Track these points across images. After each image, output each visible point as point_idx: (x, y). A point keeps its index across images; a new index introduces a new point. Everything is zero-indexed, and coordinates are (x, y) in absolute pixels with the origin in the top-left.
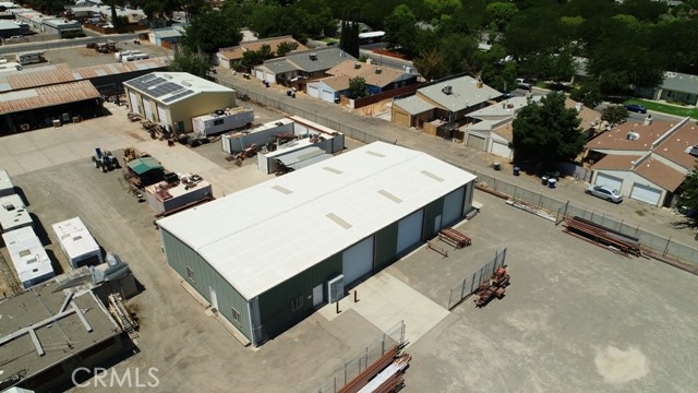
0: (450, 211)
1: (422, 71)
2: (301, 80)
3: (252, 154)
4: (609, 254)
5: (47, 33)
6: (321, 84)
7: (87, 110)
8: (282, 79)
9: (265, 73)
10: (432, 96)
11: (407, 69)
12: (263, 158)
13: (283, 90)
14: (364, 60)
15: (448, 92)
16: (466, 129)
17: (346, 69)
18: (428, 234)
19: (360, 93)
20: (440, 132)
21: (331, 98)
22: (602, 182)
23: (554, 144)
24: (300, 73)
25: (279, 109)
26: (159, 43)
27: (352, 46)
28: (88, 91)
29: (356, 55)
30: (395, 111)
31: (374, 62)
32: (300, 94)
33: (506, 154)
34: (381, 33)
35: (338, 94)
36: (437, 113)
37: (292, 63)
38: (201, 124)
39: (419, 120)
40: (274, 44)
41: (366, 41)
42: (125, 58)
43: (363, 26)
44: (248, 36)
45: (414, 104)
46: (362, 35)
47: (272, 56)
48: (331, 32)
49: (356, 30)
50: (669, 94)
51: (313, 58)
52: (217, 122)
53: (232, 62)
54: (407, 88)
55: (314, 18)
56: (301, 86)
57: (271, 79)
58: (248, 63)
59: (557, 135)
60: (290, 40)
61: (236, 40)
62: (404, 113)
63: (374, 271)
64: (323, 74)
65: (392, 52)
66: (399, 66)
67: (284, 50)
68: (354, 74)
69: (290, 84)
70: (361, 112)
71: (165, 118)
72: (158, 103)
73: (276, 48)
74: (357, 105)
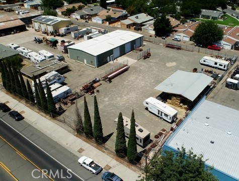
0: (138, 43)
1: (128, 12)
2: (90, 17)
3: (82, 37)
6: (97, 18)
8: (82, 17)
10: (132, 19)
11: (124, 12)
13: (84, 21)
14: (109, 10)
16: (142, 27)
17: (104, 13)
18: (132, 49)
19: (110, 20)
20: (135, 29)
22: (177, 37)
23: (163, 28)
24: (88, 15)
25: (84, 26)
26: (29, 7)
27: (104, 5)
28: (20, 23)
29: (106, 8)
30: (121, 24)
31: (113, 11)
32: (89, 21)
33: (153, 33)
35: (103, 20)
36: (134, 24)
37: (85, 12)
38: (62, 30)
39: (129, 26)
40: (76, 5)
42: (21, 13)
45: (127, 22)
46: (107, 1)
47: (76, 10)
48: (94, 1)
50: (203, 16)
51: (92, 10)
52: (68, 29)
53: (62, 13)
54: (124, 17)
57: (79, 17)
58: (68, 13)
60: (81, 4)
61: (62, 5)
62: (124, 24)
63: (120, 56)
64: (96, 15)
65: (119, 7)
66: (121, 12)
67: (80, 8)
68: (107, 14)
69: (86, 19)
71: (50, 29)
72: (47, 25)
73: (77, 7)
74: (109, 24)
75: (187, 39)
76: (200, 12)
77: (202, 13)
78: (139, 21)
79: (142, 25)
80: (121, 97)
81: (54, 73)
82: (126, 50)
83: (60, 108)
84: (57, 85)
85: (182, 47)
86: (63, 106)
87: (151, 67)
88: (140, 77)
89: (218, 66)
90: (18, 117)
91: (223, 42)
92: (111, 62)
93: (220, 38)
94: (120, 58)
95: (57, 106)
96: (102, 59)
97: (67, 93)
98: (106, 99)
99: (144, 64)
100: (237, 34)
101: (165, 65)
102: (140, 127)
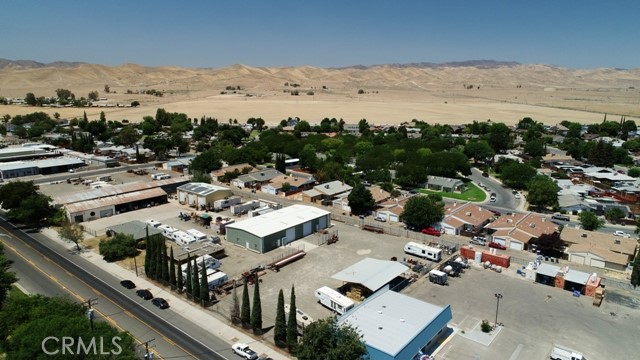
0: (322, 223)
1: (317, 179)
2: (259, 185)
3: (246, 213)
4: (374, 234)
5: (93, 165)
6: (269, 186)
7: (160, 200)
8: (247, 185)
9: (238, 183)
10: (320, 189)
11: (310, 178)
12: (250, 213)
13: (249, 190)
14: (288, 174)
15: (328, 187)
16: (334, 201)
17: (280, 179)
18: (314, 231)
19: (288, 190)
20: (323, 203)
21: (274, 192)
22: (381, 216)
23: (362, 203)
24: (256, 182)
25: (250, 198)
26: (170, 168)
27: (282, 167)
28: (160, 192)
29: (284, 172)
30: (304, 196)
31: (294, 175)
32: (258, 191)
33: (348, 209)
34: (297, 160)
35: (277, 190)
36: (323, 196)
37: (252, 177)
38: (218, 204)
39: (314, 200)
40: (240, 167)
41: (289, 164)
42: (159, 178)
43: (287, 156)
44: (225, 165)
45: (312, 193)
46: (287, 161)
47: (239, 174)
48: (268, 160)
49: (284, 159)
50: (431, 186)
51: (262, 175)
52: (226, 202)
53: (219, 178)
54: (310, 186)
55: (258, 152)
56: (258, 188)
57: (242, 185)
58: (228, 178)
59: (362, 199)
60: (247, 165)
61: (219, 166)
62: (308, 197)
63: (296, 239)
64: (268, 182)
65: (304, 170)
66: (306, 177)
67: (246, 171)
68: (285, 181)
69: (253, 187)
70: (288, 197)
71: (202, 201)
72: (198, 195)
73: (241, 170)
74: (286, 195)
75: (396, 219)
76: (426, 180)
77: (430, 182)
78: (329, 192)
79: (333, 197)
81: (207, 257)
82: (305, 232)
83: (214, 297)
84: (212, 270)
85: (385, 230)
86: (216, 295)
87: (335, 255)
88: (318, 267)
89: (426, 255)
91: (443, 224)
92: (283, 247)
93: (439, 218)
94: (295, 242)
95: (210, 294)
96: (270, 243)
97: (221, 280)
99: (326, 251)
100: (468, 213)
101: (355, 252)
102: (305, 315)
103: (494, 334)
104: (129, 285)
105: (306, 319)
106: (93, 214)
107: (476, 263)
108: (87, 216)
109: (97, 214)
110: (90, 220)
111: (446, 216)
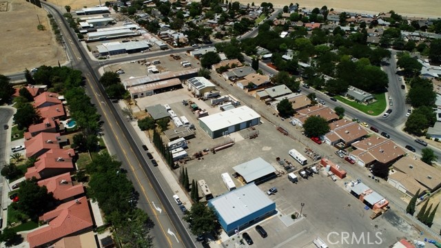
3: (217, 105)
4: (282, 135)
6: (241, 82)
8: (230, 78)
9: (226, 76)
10: (269, 91)
13: (230, 83)
15: (274, 90)
16: (272, 103)
17: (250, 77)
18: (248, 127)
19: (251, 87)
20: (266, 102)
21: (242, 88)
22: (294, 121)
24: (236, 77)
26: (193, 56)
27: (256, 65)
29: (257, 70)
32: (234, 85)
35: (244, 87)
36: (268, 97)
37: (234, 72)
38: (206, 95)
39: (262, 99)
40: (231, 62)
42: (184, 65)
45: (262, 94)
47: (229, 68)
50: (349, 95)
51: (241, 72)
52: (210, 95)
53: (216, 70)
56: (235, 82)
57: (227, 78)
58: (221, 71)
62: (259, 97)
63: (235, 131)
64: (242, 78)
68: (252, 79)
69: (232, 81)
70: (249, 93)
71: (198, 92)
74: (249, 91)
75: (302, 125)
76: (347, 91)
78: (273, 95)
79: (274, 99)
80: (214, 166)
81: (183, 139)
82: (241, 127)
83: (177, 165)
84: (181, 149)
85: (289, 133)
86: (179, 163)
87: (250, 147)
88: (236, 155)
89: (298, 160)
90: (155, 164)
91: (325, 137)
92: (225, 136)
94: (234, 133)
95: (175, 163)
96: (218, 134)
97: (184, 155)
98: (205, 166)
99: (247, 143)
100: (347, 132)
101: (262, 148)
102: (208, 189)
103: (296, 221)
104: (145, 148)
105: (207, 191)
106: (142, 94)
107: (325, 171)
108: (140, 95)
109: (145, 94)
110: (141, 97)
111: (332, 131)
